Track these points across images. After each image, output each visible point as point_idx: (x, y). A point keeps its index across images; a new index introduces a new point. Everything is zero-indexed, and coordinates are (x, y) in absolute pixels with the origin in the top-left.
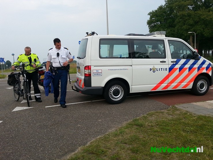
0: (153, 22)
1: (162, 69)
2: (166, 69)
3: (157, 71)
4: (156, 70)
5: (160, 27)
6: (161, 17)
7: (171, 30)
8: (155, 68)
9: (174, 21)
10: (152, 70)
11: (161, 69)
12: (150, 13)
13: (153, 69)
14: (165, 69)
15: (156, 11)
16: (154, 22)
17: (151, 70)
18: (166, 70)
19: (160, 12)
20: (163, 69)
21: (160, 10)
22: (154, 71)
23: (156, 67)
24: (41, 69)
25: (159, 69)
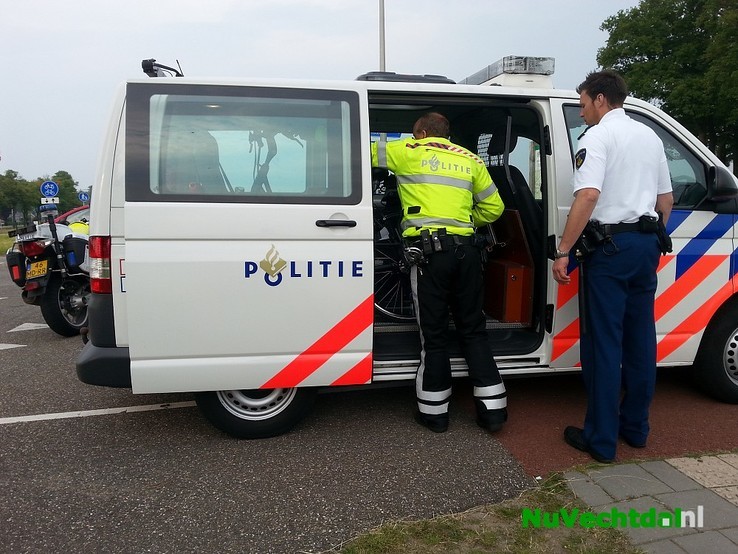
0: (619, 55)
1: (325, 264)
2: (355, 269)
3: (293, 274)
4: (286, 272)
5: (647, 72)
6: (650, 37)
7: (690, 86)
8: (282, 263)
9: (701, 50)
10: (261, 273)
11: (318, 269)
12: (608, 21)
13: (264, 264)
14: (348, 269)
15: (635, 12)
16: (626, 56)
17: (250, 269)
18: (355, 274)
19: (650, 16)
20: (333, 269)
21: (650, 8)
22: (273, 279)
23: (288, 252)
24: (28, 237)
25: (310, 264)
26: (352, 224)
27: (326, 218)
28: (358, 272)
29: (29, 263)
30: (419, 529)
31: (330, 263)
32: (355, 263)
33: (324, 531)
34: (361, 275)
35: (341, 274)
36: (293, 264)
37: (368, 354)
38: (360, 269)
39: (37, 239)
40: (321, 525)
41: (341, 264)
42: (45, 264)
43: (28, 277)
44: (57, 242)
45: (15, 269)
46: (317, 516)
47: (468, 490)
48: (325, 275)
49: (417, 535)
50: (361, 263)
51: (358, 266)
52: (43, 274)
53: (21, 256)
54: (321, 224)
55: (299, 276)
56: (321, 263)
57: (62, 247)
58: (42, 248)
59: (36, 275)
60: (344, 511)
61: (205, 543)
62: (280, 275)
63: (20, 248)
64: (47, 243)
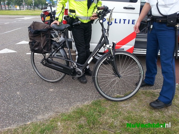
2: (133, 22)
13: (108, 19)
17: (104, 20)
18: (133, 24)
24: (45, 10)
25: (120, 20)
26: (134, 9)
27: (127, 6)
28: (134, 23)
29: (46, 17)
30: (144, 92)
31: (126, 20)
32: (133, 20)
33: (119, 89)
34: (134, 24)
35: (129, 23)
36: (116, 19)
37: (133, 46)
38: (134, 22)
39: (47, 11)
40: (118, 88)
41: (129, 20)
42: (49, 17)
43: (46, 20)
44: (52, 12)
45: (43, 18)
46: (117, 85)
47: (157, 85)
48: (124, 23)
49: (144, 94)
50: (135, 20)
51: (134, 21)
52: (49, 20)
53: (44, 15)
54: (125, 8)
55: (117, 23)
56: (123, 20)
57: (53, 13)
58: (49, 13)
59: (47, 20)
60: (124, 85)
61: (90, 88)
62: (112, 22)
63: (44, 13)
64: (50, 12)
